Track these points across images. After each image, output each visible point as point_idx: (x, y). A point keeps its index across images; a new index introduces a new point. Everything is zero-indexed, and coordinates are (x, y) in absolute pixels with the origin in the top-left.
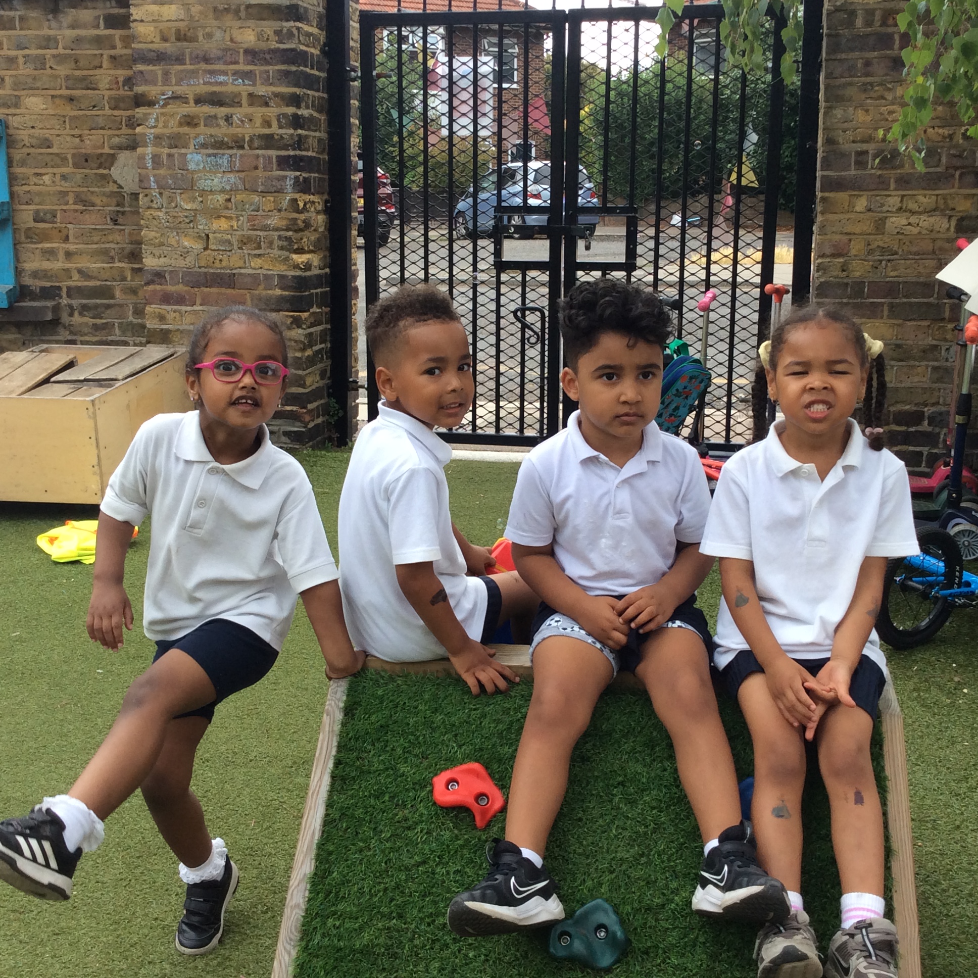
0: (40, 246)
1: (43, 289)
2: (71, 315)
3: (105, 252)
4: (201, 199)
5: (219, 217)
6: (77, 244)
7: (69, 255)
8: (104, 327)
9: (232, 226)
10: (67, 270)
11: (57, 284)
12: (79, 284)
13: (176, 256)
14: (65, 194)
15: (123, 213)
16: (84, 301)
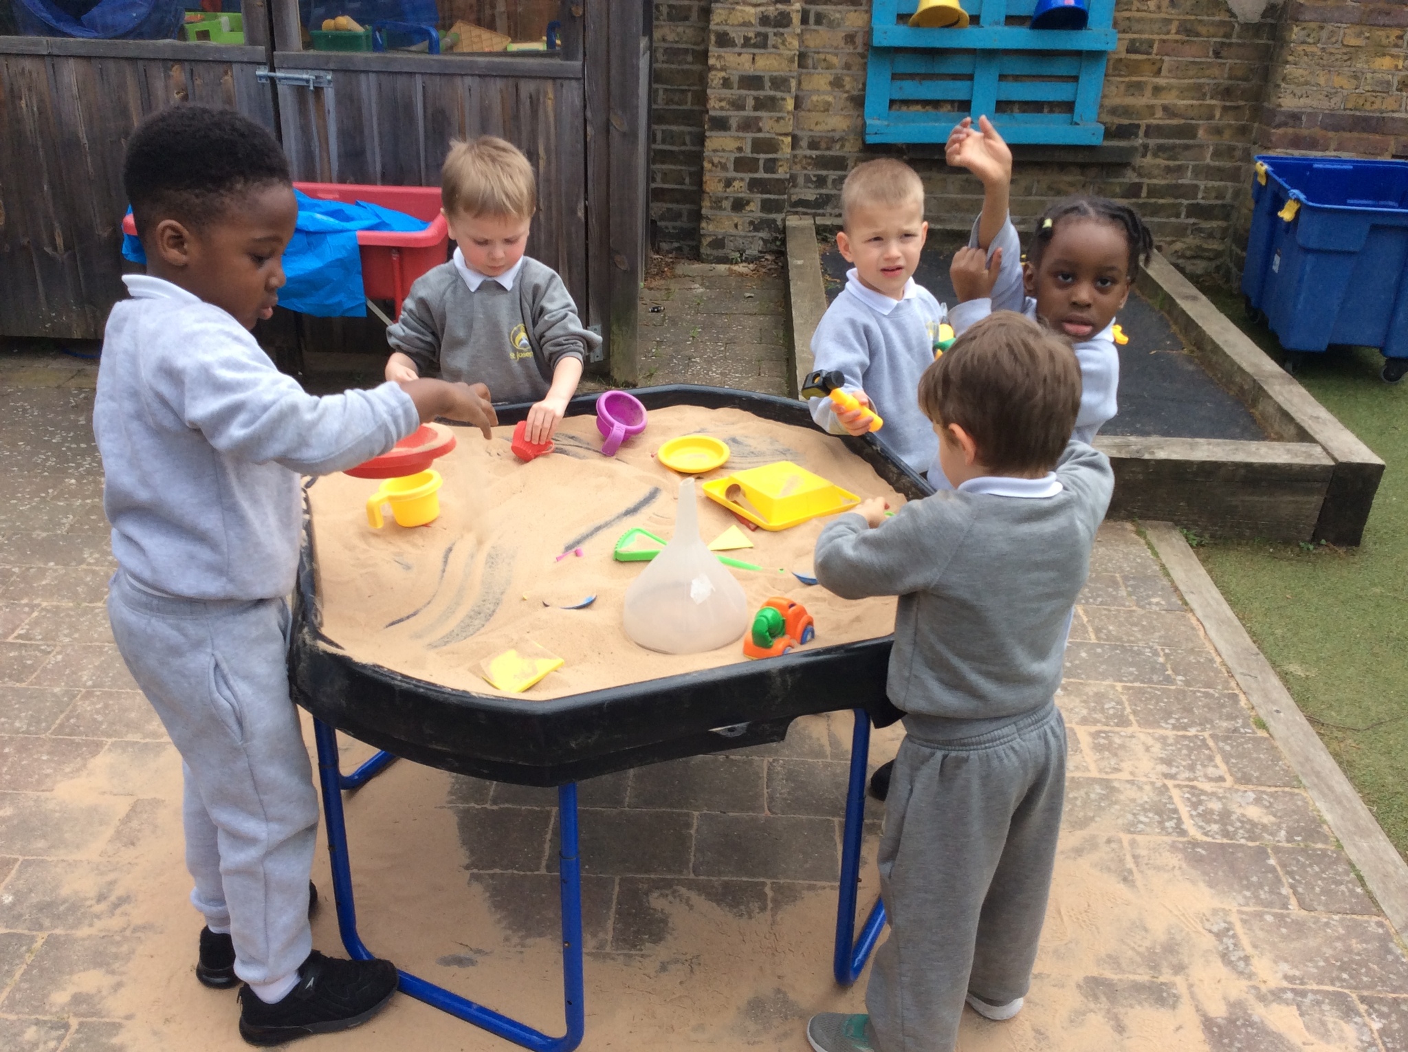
0: (1127, 79)
1: (1120, 127)
2: (1144, 156)
3: (1199, 87)
4: (1367, 35)
5: (1384, 55)
6: (1168, 77)
7: (1157, 90)
8: (1180, 170)
9: (1396, 66)
10: (1151, 108)
11: (1136, 122)
12: (1161, 122)
13: (1321, 97)
14: (1168, 21)
15: (1230, 45)
16: (1161, 141)
